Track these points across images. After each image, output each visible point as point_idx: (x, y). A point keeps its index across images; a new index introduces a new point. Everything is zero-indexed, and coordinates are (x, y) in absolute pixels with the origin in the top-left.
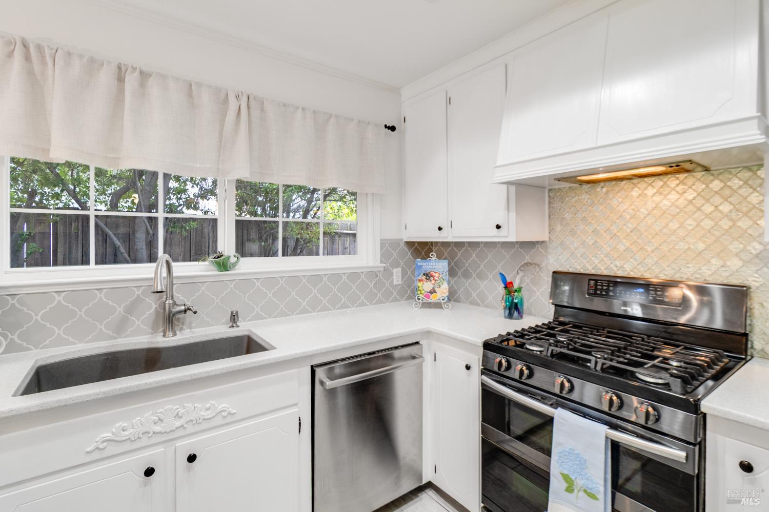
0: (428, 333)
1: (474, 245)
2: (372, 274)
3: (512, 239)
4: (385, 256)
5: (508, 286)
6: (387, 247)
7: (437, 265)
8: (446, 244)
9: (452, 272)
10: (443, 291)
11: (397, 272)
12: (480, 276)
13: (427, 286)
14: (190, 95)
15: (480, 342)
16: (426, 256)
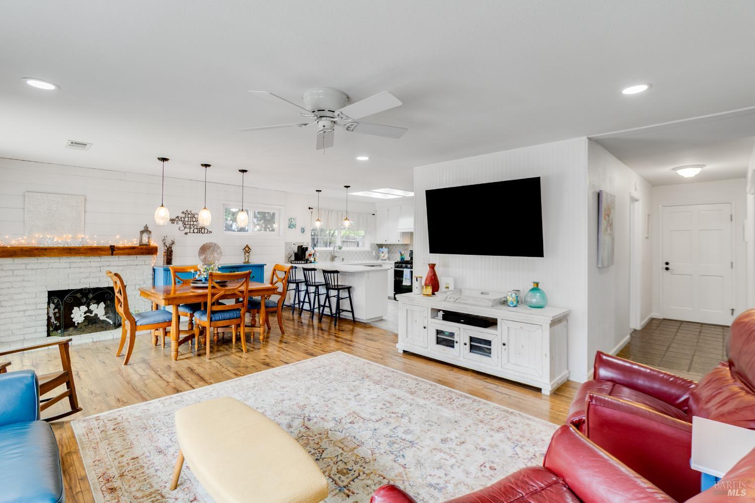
0: (384, 263)
1: (394, 245)
2: (368, 252)
3: (401, 243)
4: (371, 247)
5: (401, 254)
6: (372, 245)
7: (385, 250)
8: (387, 245)
9: (389, 252)
10: (386, 256)
11: (374, 252)
12: (396, 253)
13: (382, 255)
14: (337, 213)
15: (394, 262)
16: (382, 248)
